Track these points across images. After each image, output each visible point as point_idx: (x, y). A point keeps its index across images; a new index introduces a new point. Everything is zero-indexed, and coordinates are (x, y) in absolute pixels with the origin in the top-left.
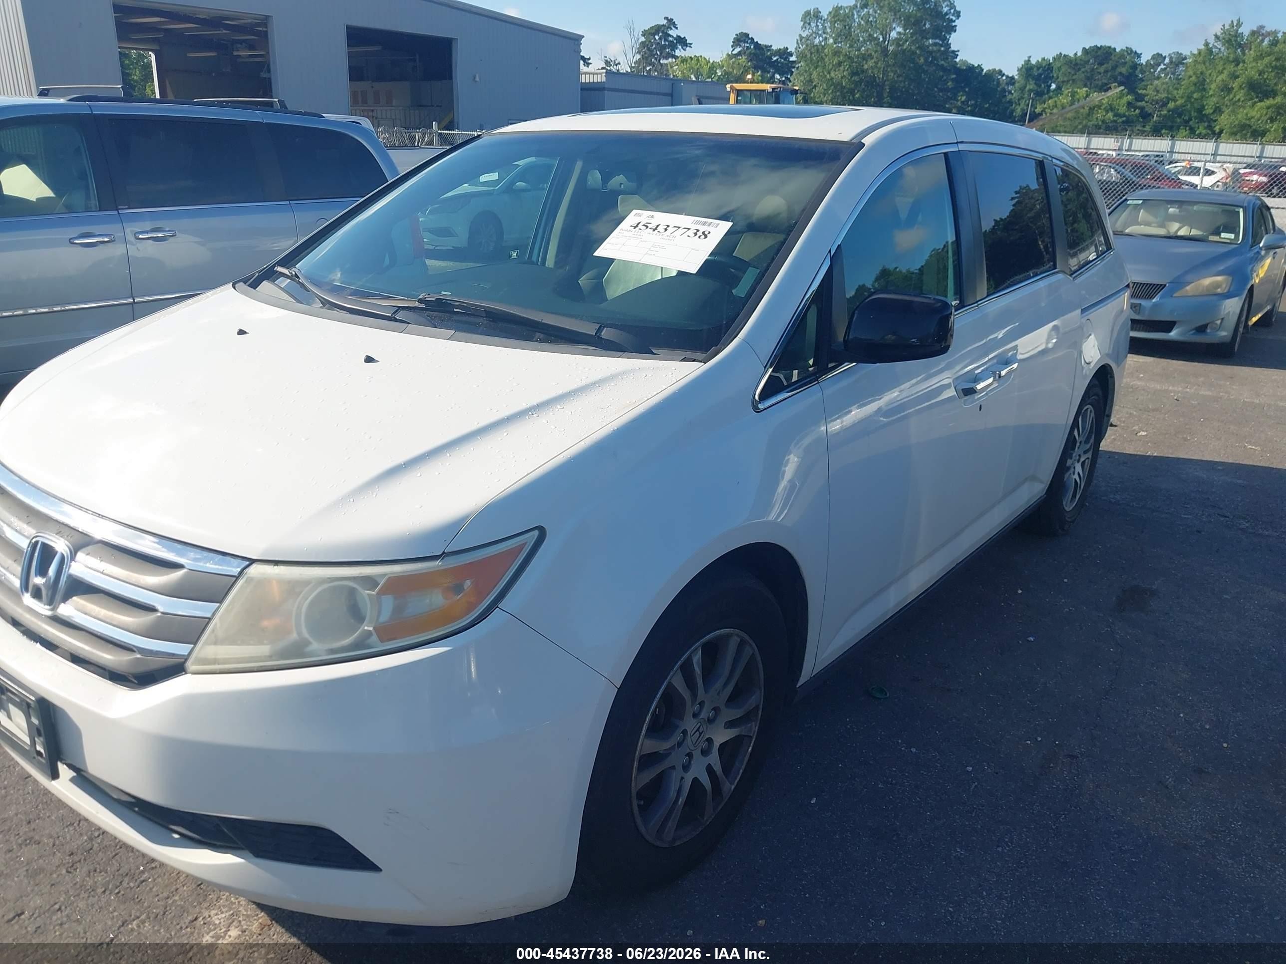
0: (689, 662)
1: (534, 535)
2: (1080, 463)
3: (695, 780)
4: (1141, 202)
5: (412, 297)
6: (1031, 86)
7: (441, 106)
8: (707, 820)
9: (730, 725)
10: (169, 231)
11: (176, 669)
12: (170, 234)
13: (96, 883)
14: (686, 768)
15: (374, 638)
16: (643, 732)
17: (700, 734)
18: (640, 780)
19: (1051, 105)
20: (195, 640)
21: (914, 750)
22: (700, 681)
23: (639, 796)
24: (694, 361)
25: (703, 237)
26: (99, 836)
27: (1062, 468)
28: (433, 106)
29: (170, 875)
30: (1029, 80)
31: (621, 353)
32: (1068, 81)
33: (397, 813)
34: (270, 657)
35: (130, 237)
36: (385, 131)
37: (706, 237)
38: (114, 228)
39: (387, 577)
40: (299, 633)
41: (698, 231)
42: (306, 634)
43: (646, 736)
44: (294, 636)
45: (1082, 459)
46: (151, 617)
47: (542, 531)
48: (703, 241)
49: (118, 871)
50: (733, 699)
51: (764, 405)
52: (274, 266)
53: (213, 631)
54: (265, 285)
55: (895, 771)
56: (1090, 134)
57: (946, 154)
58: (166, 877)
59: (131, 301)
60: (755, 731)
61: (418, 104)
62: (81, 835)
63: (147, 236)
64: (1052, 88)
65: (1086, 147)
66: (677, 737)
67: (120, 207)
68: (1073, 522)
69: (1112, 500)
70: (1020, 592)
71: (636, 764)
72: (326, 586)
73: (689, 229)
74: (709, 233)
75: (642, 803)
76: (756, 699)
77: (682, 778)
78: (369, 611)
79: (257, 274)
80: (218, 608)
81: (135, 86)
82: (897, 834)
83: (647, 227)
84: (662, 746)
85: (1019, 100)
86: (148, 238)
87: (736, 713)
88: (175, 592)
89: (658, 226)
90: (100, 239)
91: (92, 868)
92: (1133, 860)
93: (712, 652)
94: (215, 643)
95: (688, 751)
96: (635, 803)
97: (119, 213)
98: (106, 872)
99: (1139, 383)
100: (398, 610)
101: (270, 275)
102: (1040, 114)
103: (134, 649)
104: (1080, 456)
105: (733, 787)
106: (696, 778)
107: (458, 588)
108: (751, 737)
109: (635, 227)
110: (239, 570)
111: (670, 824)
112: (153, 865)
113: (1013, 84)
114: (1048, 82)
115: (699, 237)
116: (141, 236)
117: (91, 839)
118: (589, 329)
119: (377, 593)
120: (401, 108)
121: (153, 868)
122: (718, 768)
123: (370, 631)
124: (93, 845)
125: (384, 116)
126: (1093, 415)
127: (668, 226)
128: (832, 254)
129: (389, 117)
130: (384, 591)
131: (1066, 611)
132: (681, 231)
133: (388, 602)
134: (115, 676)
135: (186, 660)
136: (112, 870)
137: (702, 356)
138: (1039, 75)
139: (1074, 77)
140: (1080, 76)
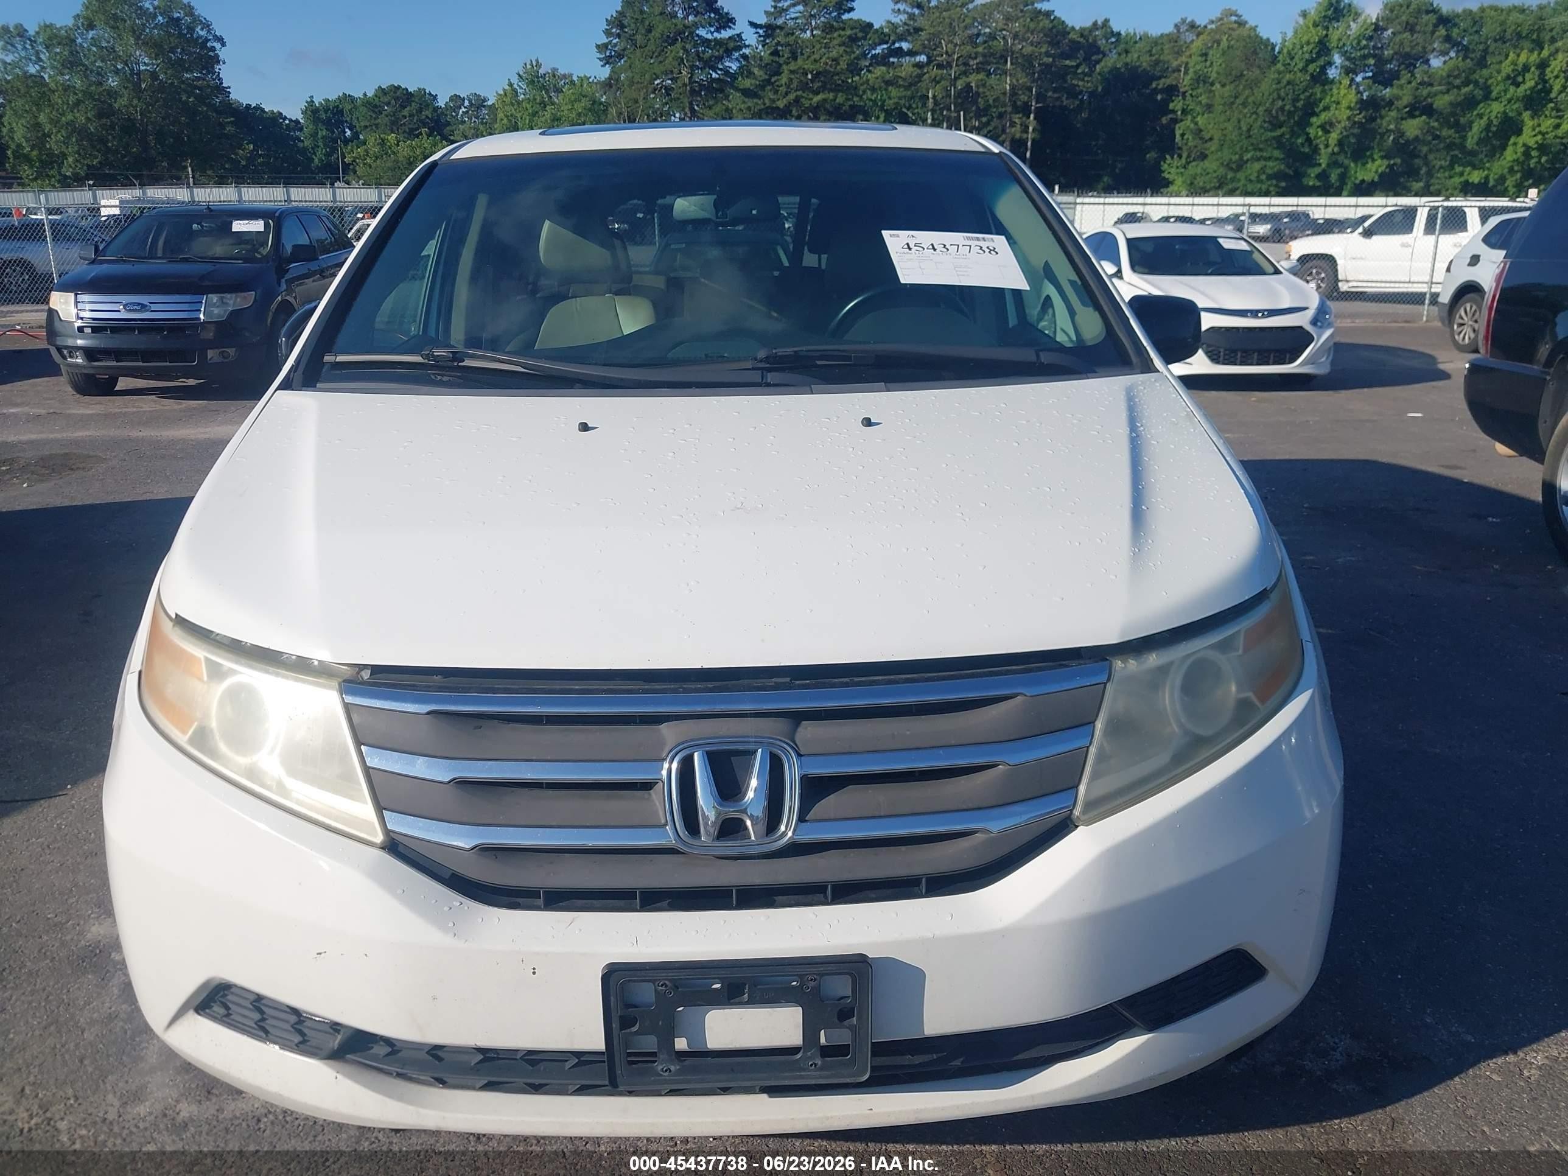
6: (323, 131)
11: (1055, 829)
19: (361, 154)
20: (1075, 781)
25: (992, 252)
30: (318, 126)
37: (995, 252)
39: (1243, 632)
46: (991, 779)
64: (346, 134)
73: (970, 246)
74: (994, 248)
80: (1094, 729)
83: (922, 248)
85: (312, 148)
89: (932, 246)
109: (910, 249)
110: (1106, 673)
114: (341, 127)
127: (945, 245)
130: (1247, 649)
132: (964, 249)
135: (1072, 810)
138: (329, 119)
139: (377, 122)
140: (383, 120)
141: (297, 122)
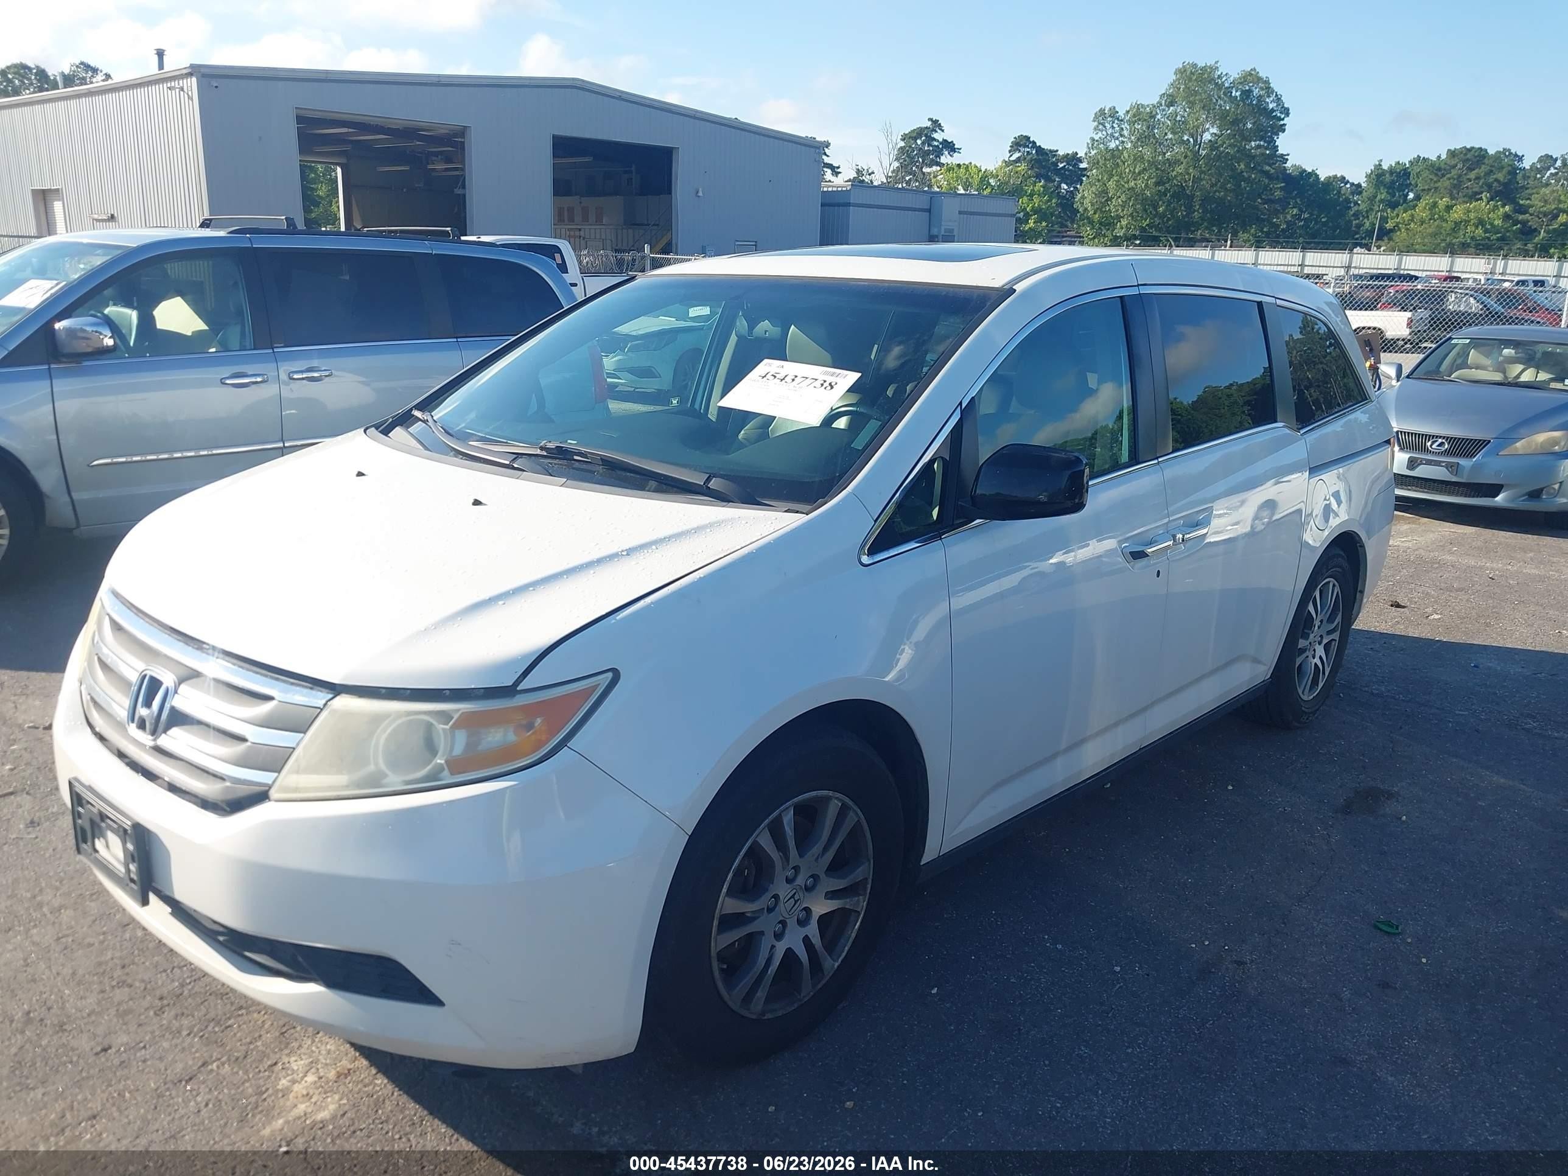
0: (778, 821)
1: (607, 677)
2: (1323, 645)
3: (789, 952)
4: (1468, 341)
5: (533, 445)
6: (1383, 195)
7: (658, 225)
8: (804, 997)
9: (832, 895)
10: (325, 370)
11: (260, 796)
12: (327, 373)
13: (182, 1025)
14: (779, 936)
15: (446, 773)
16: (724, 890)
17: (796, 902)
18: (720, 942)
19: (1406, 219)
20: (280, 768)
21: (1059, 947)
22: (791, 843)
23: (721, 957)
24: (797, 512)
25: (829, 388)
26: (190, 983)
27: (1290, 650)
28: (648, 225)
29: (255, 1022)
30: (1379, 189)
31: (725, 504)
32: (1429, 190)
33: (459, 944)
34: (347, 787)
35: (283, 376)
36: (588, 255)
37: (832, 387)
38: (269, 369)
39: (460, 712)
40: (376, 764)
41: (825, 381)
42: (383, 766)
43: (728, 894)
44: (372, 768)
45: (1325, 641)
46: (241, 747)
47: (616, 674)
48: (828, 392)
49: (205, 1016)
50: (836, 868)
51: (873, 559)
52: (411, 410)
53: (297, 760)
54: (398, 432)
55: (1033, 967)
56: (1453, 253)
57: (1121, 297)
58: (251, 1024)
59: (281, 445)
60: (863, 906)
61: (631, 221)
62: (173, 981)
63: (301, 376)
64: (1409, 197)
65: (1448, 269)
66: (764, 901)
67: (276, 345)
68: (1314, 713)
69: (1374, 691)
70: (1230, 788)
71: (716, 923)
72: (404, 719)
73: (816, 380)
74: (836, 384)
75: (725, 966)
76: (864, 871)
77: (773, 947)
78: (442, 744)
79: (391, 420)
80: (302, 738)
81: (320, 203)
82: (1019, 1029)
83: (775, 377)
84: (748, 908)
85: (1367, 212)
86: (303, 379)
87: (839, 884)
88: (267, 723)
89: (786, 376)
90: (253, 379)
91: (179, 1012)
92: (1278, 1070)
93: (808, 815)
94: (298, 772)
95: (781, 918)
96: (715, 964)
97: (274, 352)
98: (193, 1016)
99: (1449, 557)
100: (469, 746)
101: (405, 420)
102: (1391, 231)
103: (225, 777)
104: (1321, 636)
105: (836, 965)
106: (790, 948)
107: (530, 726)
108: (859, 913)
109: (763, 377)
110: (324, 702)
111: (759, 994)
112: (240, 1013)
113: (1360, 193)
114: (1404, 190)
115: (825, 388)
116: (296, 376)
117: (182, 985)
118: (699, 479)
119: (451, 727)
120: (611, 227)
121: (239, 1015)
122: (816, 941)
123: (441, 764)
124: (183, 992)
125: (593, 236)
126: (1337, 589)
127: (796, 377)
128: (963, 406)
129: (598, 236)
130: (457, 726)
131: (1281, 811)
132: (808, 381)
133: (461, 737)
134: (205, 804)
135: (270, 788)
136: (200, 1014)
137: (808, 507)
138: (1393, 182)
139: (1437, 185)
140: (1445, 183)
141: (1359, 185)
